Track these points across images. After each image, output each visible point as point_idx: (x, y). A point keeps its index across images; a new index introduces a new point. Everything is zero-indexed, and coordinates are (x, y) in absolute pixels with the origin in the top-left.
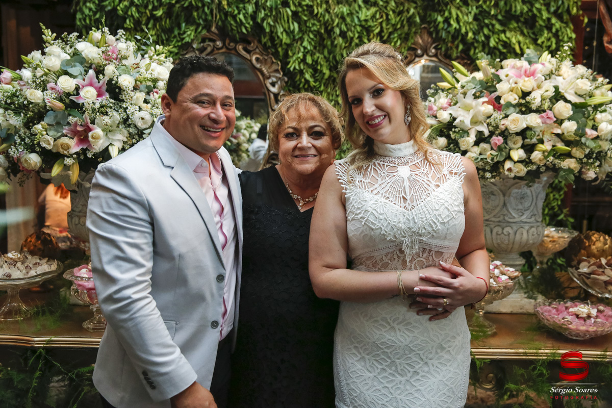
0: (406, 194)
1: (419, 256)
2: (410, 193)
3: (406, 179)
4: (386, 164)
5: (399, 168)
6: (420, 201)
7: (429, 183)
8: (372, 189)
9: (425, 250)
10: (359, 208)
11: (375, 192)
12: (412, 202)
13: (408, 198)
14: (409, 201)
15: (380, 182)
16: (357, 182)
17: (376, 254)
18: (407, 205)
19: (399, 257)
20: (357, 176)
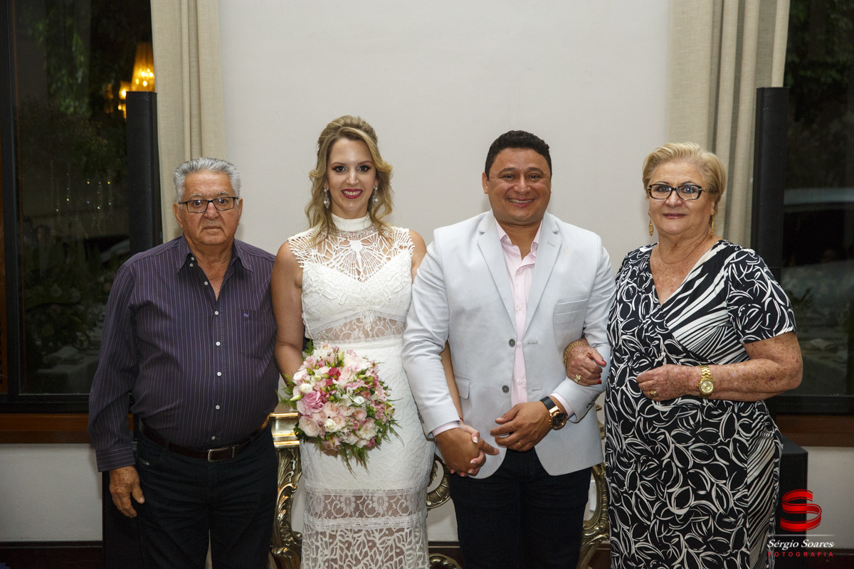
0: (358, 266)
1: (377, 325)
2: (363, 265)
3: (358, 252)
4: (338, 238)
5: (351, 242)
6: (373, 273)
7: (380, 256)
8: (328, 262)
9: (380, 318)
10: (316, 281)
11: (331, 266)
12: (366, 274)
13: (361, 270)
14: (362, 273)
15: (334, 257)
16: (313, 257)
17: (334, 325)
18: (361, 276)
19: (358, 327)
20: (313, 250)
